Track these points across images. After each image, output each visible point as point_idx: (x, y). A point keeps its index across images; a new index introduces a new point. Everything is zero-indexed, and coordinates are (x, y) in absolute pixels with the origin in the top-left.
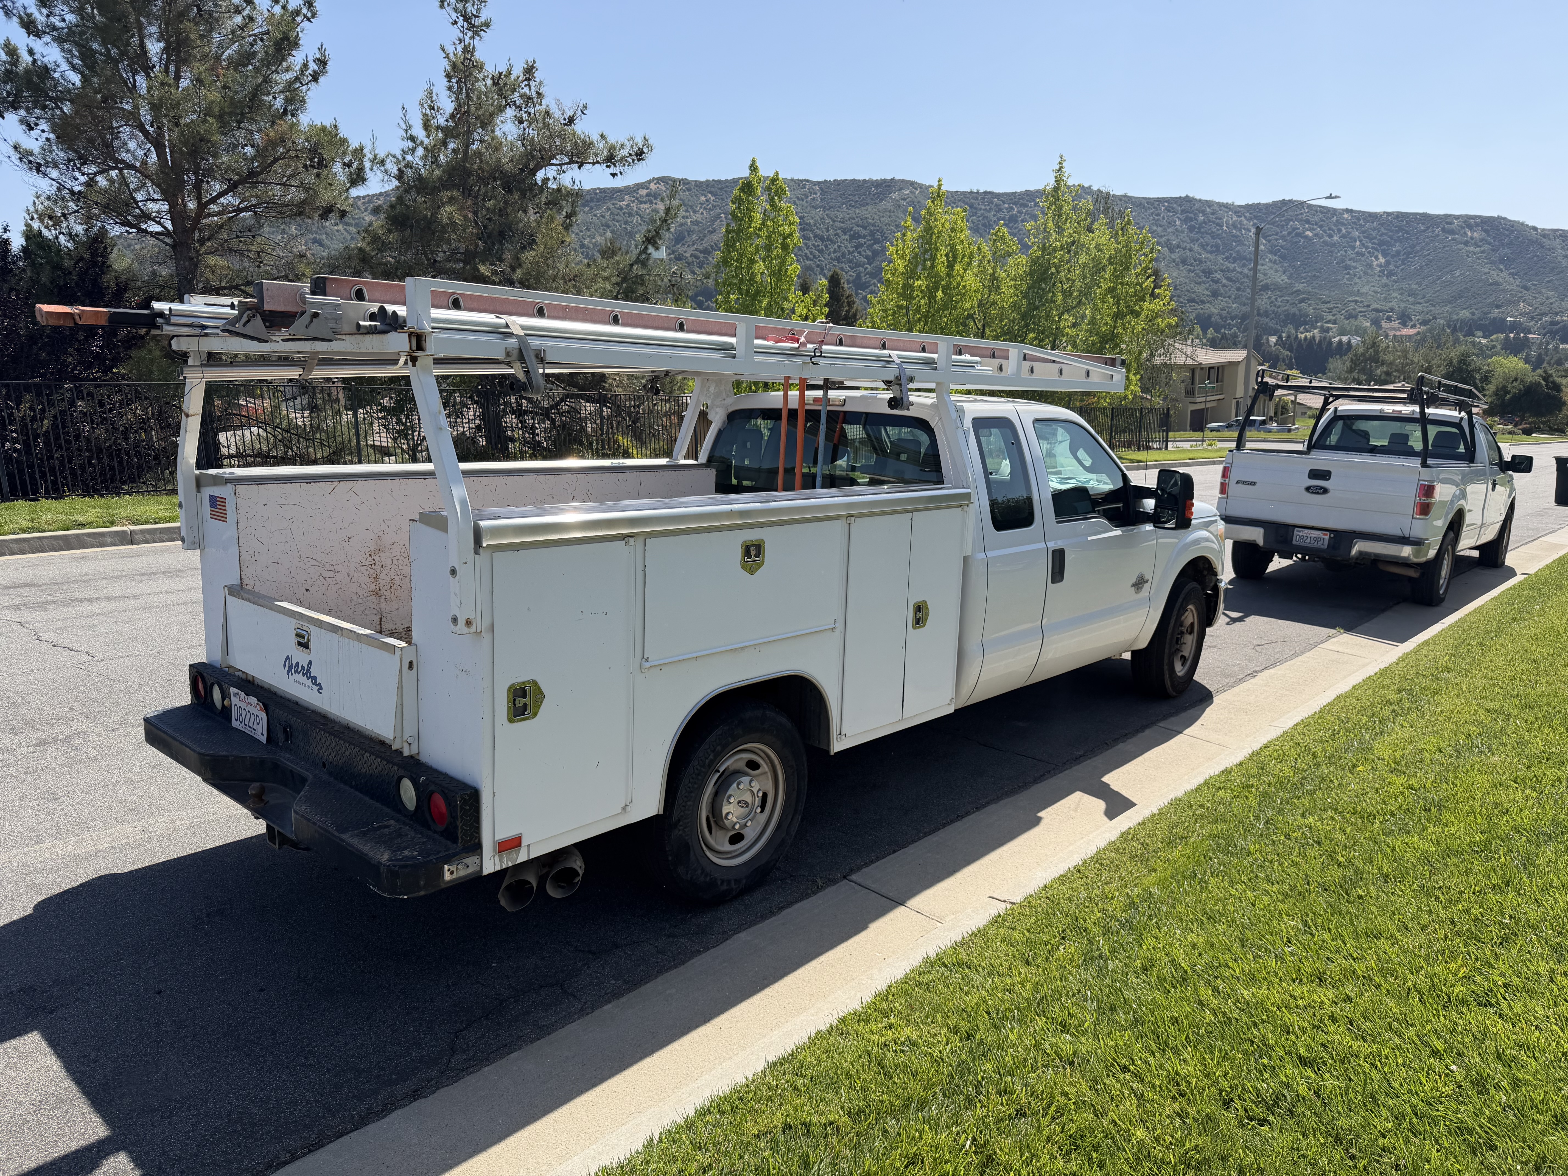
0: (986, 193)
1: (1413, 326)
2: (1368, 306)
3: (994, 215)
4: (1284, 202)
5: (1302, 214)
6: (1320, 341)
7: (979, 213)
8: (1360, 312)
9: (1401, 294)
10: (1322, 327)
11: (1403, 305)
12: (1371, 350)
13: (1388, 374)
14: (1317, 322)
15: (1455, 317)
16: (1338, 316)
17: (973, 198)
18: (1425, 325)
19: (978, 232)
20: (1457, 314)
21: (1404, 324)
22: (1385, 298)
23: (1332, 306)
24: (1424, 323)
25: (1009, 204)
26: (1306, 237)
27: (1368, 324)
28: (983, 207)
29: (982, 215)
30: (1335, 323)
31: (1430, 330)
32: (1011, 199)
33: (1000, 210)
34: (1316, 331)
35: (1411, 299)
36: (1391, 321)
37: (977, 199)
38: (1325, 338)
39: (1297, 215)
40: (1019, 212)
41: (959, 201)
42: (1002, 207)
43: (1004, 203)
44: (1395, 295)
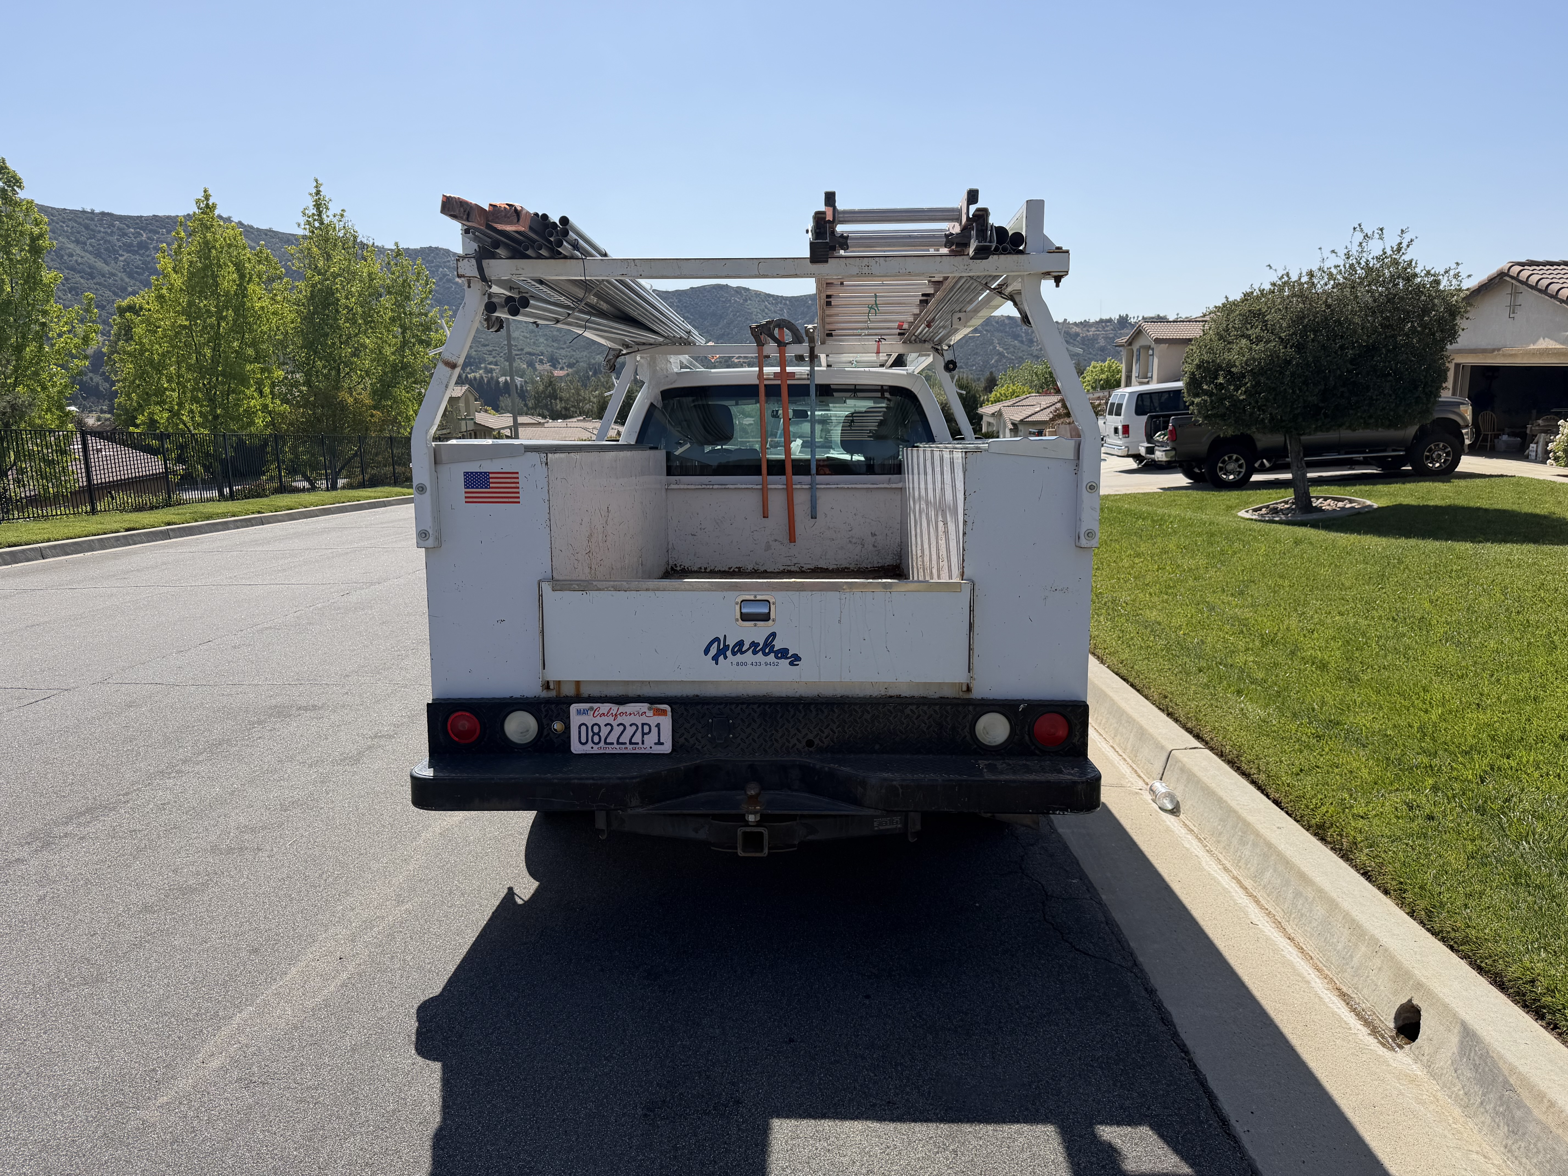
0: (103, 214)
1: (562, 369)
2: (522, 350)
3: (118, 240)
4: (430, 249)
5: (449, 261)
6: (488, 381)
7: (99, 236)
8: (517, 355)
9: (547, 340)
10: (486, 368)
11: (550, 350)
12: (550, 388)
13: (566, 409)
14: (480, 363)
15: (593, 361)
16: (498, 358)
17: (87, 218)
18: (571, 368)
19: (101, 257)
20: (594, 359)
21: (554, 366)
22: (534, 343)
23: (491, 349)
24: (570, 366)
25: (135, 228)
26: (457, 283)
27: (525, 366)
28: (102, 230)
29: (103, 238)
30: (496, 365)
31: (577, 372)
32: (137, 224)
33: (125, 234)
34: (481, 372)
35: (555, 345)
36: (543, 364)
37: (93, 220)
38: (492, 378)
39: (445, 262)
40: (148, 238)
41: (70, 220)
42: (127, 231)
43: (129, 227)
44: (541, 340)
